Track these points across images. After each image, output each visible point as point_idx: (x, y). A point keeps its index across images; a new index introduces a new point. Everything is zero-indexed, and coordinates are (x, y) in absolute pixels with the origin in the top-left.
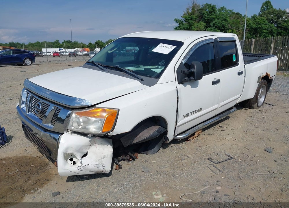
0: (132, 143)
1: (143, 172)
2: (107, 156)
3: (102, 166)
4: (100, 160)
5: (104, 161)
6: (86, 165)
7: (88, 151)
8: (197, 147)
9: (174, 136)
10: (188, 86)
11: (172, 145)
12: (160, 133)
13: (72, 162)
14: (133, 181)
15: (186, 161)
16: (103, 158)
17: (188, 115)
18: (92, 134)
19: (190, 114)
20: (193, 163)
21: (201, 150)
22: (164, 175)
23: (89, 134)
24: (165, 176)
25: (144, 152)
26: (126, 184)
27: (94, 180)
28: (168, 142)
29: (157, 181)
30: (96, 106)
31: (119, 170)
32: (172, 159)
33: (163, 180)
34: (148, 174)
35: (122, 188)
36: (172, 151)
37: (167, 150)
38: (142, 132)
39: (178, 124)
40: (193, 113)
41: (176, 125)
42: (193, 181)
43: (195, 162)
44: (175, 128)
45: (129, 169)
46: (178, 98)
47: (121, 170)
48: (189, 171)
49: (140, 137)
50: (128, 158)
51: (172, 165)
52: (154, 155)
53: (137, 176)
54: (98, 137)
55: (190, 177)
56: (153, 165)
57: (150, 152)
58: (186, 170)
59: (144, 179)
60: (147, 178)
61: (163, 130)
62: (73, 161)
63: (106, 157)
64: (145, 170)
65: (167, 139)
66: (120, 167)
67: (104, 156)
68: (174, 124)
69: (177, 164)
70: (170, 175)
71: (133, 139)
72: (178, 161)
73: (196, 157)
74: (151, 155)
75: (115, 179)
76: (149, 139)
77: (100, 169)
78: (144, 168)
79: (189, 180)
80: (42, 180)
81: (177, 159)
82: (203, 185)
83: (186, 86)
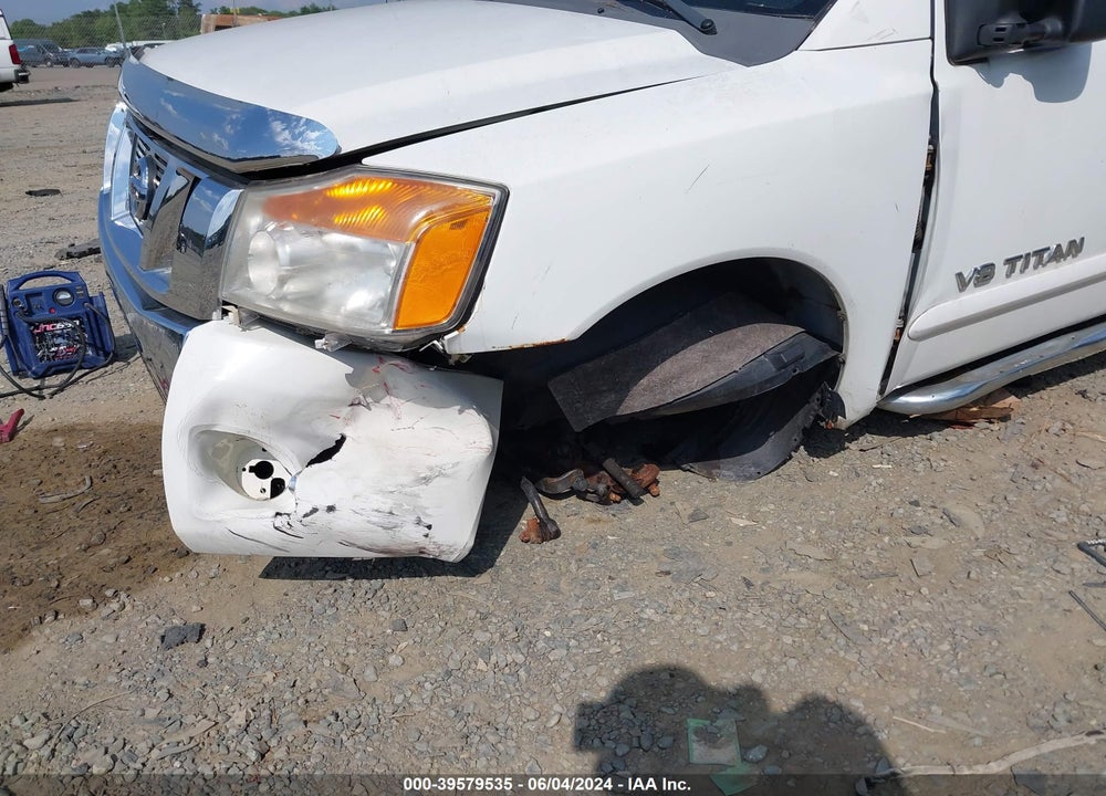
0: (618, 414)
1: (668, 573)
2: (449, 472)
3: (419, 522)
4: (408, 490)
5: (428, 496)
6: (315, 510)
7: (347, 433)
8: (1016, 465)
9: (882, 391)
10: (1017, 85)
11: (867, 440)
12: (790, 368)
13: (267, 483)
14: (594, 620)
15: (933, 543)
16: (426, 480)
17: (984, 274)
18: (341, 338)
19: (1001, 270)
20: (977, 561)
21: (1037, 487)
22: (785, 615)
23: (320, 336)
24: (791, 620)
25: (696, 466)
26: (548, 633)
27: (392, 585)
28: (843, 423)
29: (735, 648)
30: (365, 161)
31: (537, 548)
32: (855, 522)
33: (768, 646)
34: (687, 594)
35: (520, 658)
36: (858, 475)
37: (832, 468)
38: (679, 356)
39: (917, 324)
40: (1019, 264)
41: (902, 330)
42: (969, 680)
43: (996, 554)
44: (896, 344)
45: (595, 546)
46: (933, 157)
47: (548, 545)
48: (948, 608)
49: (666, 382)
50: (602, 488)
51: (844, 557)
52: (752, 488)
53: (625, 595)
54: (398, 362)
55: (946, 647)
56: (730, 544)
57: (728, 468)
58: (924, 599)
59: (657, 619)
60: (678, 617)
61: (814, 352)
62: (270, 479)
63: (444, 475)
64: (681, 565)
65: (837, 406)
66: (547, 531)
67: (431, 469)
68: (892, 322)
69: (874, 553)
70: (823, 617)
71: (624, 389)
72: (886, 539)
73: (1002, 526)
74: (733, 487)
75: (503, 594)
76: (720, 401)
77: (404, 538)
78: (675, 554)
79: (939, 672)
80: (160, 551)
81: (881, 522)
82: (1034, 721)
83: (998, 84)
